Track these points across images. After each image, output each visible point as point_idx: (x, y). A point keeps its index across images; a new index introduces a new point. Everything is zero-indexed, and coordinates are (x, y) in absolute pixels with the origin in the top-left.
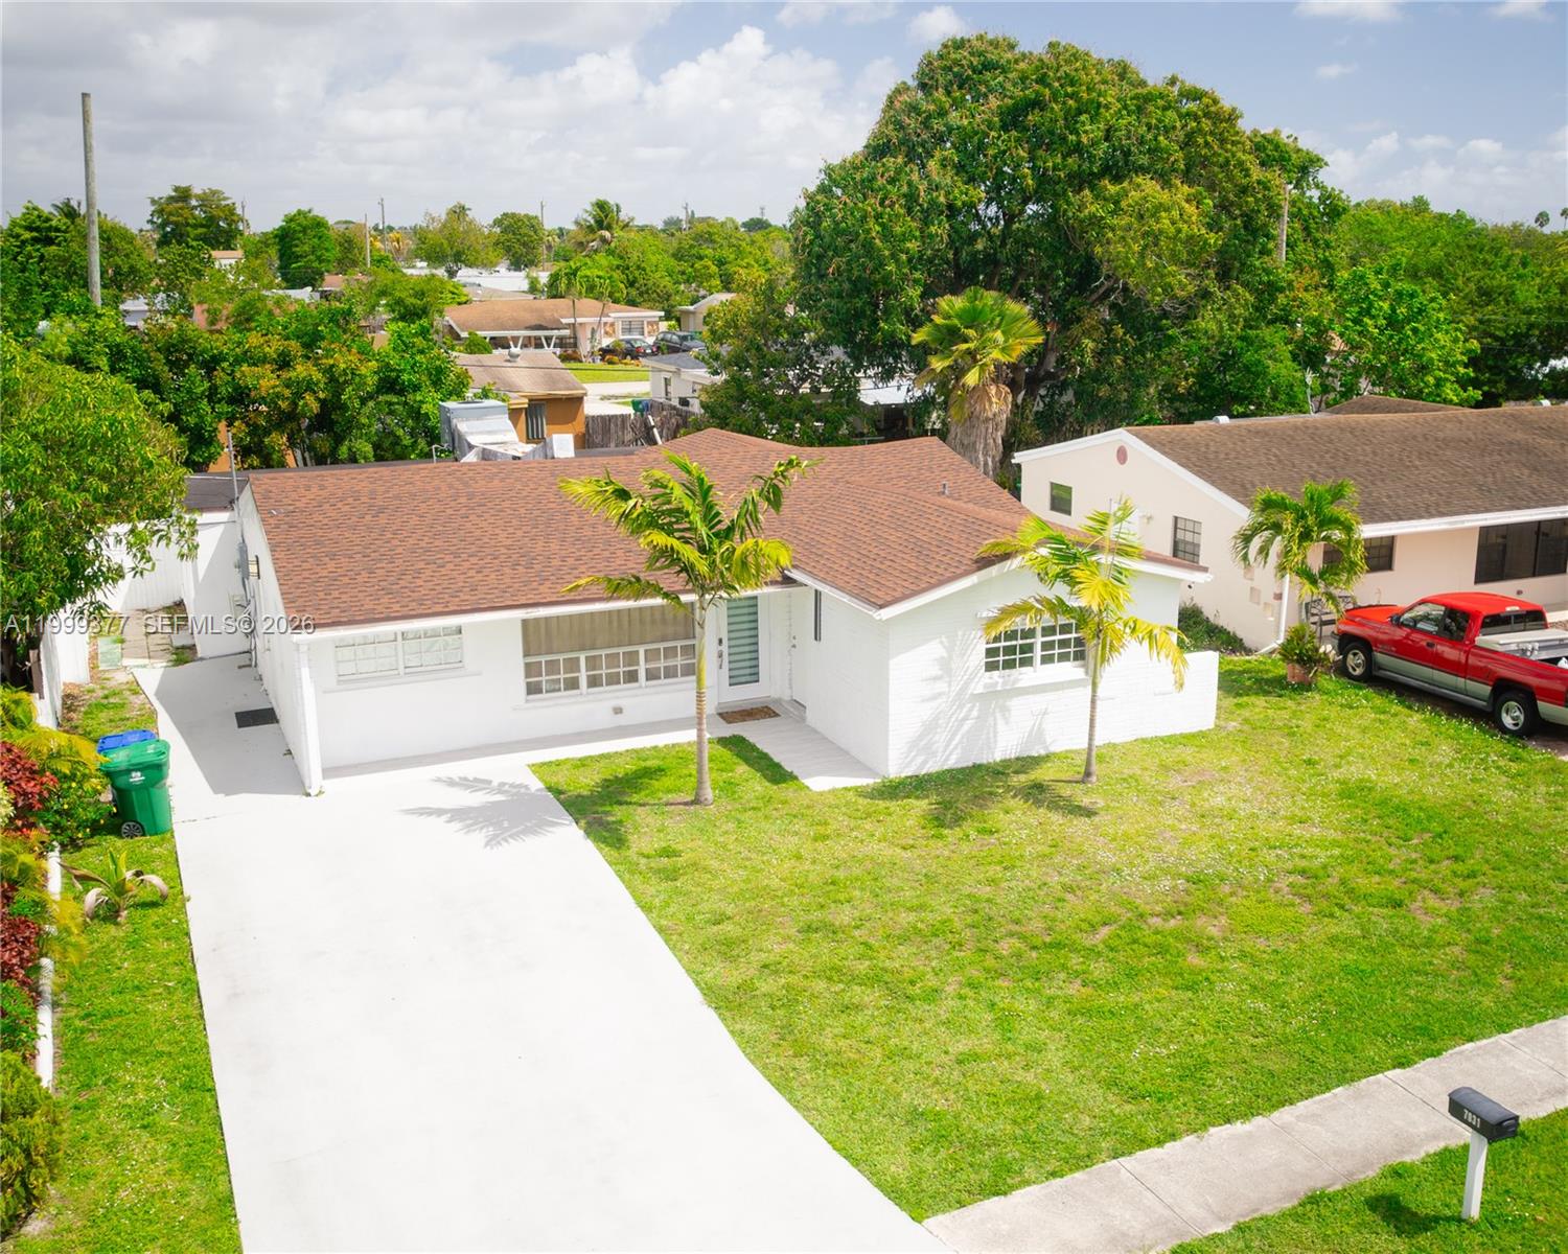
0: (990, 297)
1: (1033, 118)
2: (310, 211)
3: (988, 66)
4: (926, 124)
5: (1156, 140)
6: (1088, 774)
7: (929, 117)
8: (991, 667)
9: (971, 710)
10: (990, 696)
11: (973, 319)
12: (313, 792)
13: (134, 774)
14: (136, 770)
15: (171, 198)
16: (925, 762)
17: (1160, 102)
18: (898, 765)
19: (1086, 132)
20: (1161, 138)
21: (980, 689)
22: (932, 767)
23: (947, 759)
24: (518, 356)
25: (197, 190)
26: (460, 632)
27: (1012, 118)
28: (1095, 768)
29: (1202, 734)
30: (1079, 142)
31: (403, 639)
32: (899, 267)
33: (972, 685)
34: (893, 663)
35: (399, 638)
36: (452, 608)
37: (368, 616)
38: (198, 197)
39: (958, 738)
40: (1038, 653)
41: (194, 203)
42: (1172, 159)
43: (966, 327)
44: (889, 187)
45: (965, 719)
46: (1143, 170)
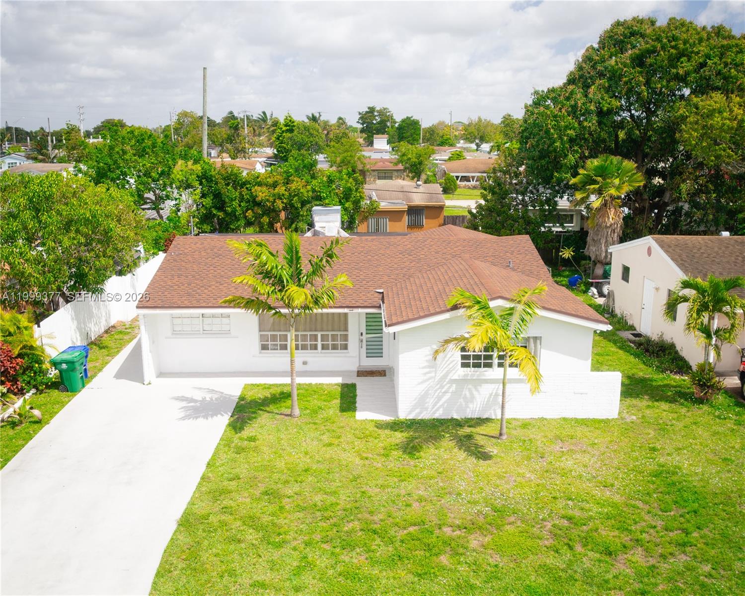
0: (615, 159)
1: (649, 61)
2: (412, 117)
3: (633, 34)
4: (594, 67)
5: (729, 71)
6: (501, 434)
7: (596, 63)
8: (464, 365)
9: (449, 388)
10: (462, 382)
11: (602, 172)
12: (146, 383)
13: (63, 365)
14: (64, 363)
15: (367, 112)
16: (420, 413)
17: (734, 50)
18: (404, 413)
19: (683, 67)
20: (733, 70)
21: (456, 377)
22: (426, 415)
23: (434, 413)
24: (420, 185)
25: (378, 108)
26: (229, 316)
27: (639, 61)
28: (505, 430)
29: (606, 422)
30: (678, 73)
31: (203, 317)
32: (562, 143)
33: (451, 375)
34: (400, 356)
35: (201, 316)
36: (209, 305)
37: (172, 305)
38: (378, 111)
39: (441, 403)
40: (496, 361)
41: (376, 114)
42: (738, 83)
43: (596, 176)
44: (565, 102)
45: (446, 392)
46: (717, 89)
